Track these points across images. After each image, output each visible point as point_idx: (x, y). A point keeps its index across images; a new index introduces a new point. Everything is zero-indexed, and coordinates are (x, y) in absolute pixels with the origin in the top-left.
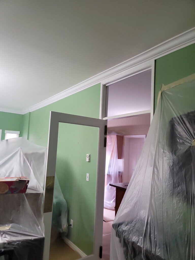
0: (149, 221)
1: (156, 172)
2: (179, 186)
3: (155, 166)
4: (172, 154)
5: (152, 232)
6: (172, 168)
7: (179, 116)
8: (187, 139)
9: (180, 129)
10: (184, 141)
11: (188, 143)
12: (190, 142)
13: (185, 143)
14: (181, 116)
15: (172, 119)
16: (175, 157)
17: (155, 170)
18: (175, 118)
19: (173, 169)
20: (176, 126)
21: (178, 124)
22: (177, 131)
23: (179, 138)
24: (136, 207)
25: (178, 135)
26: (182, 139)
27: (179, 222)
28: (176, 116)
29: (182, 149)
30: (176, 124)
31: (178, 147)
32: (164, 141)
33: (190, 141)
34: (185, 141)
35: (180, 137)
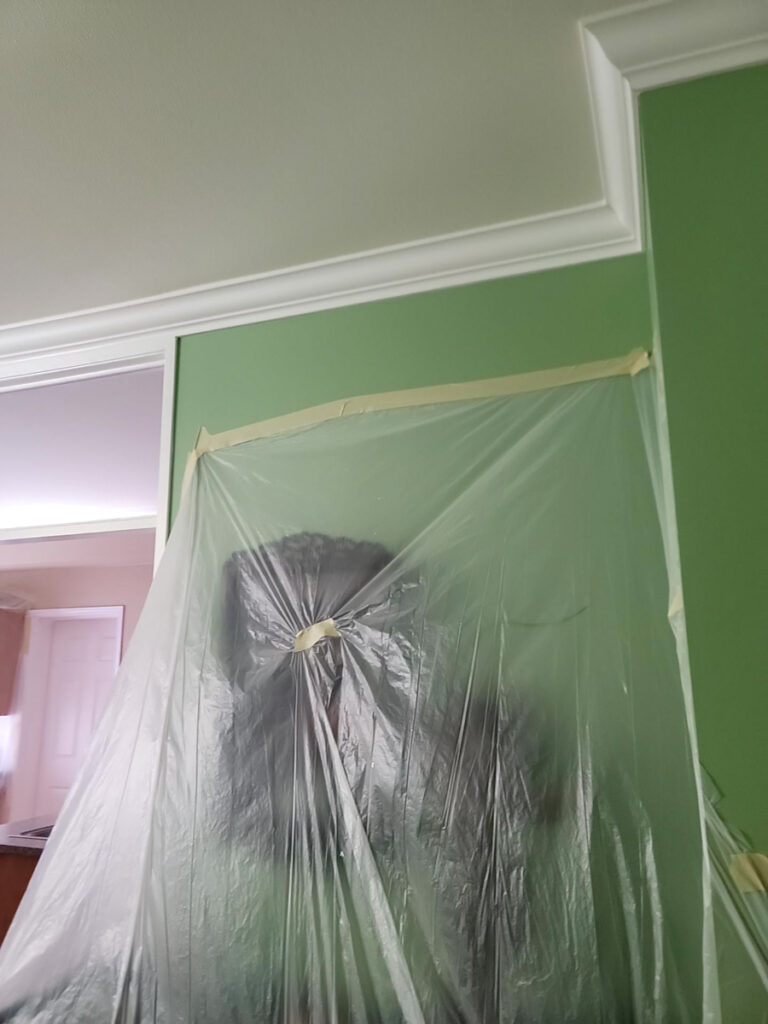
0: (135, 968)
1: (171, 761)
2: (250, 802)
3: (169, 734)
4: (232, 684)
5: (146, 1005)
6: (230, 736)
7: (256, 547)
8: (281, 627)
9: (256, 594)
10: (269, 636)
11: (284, 641)
12: (287, 638)
13: (273, 643)
14: (261, 547)
15: (234, 555)
16: (241, 695)
17: (170, 751)
18: (243, 553)
19: (234, 739)
20: (246, 584)
21: (251, 573)
22: (248, 598)
23: (255, 625)
24: (82, 921)
25: (253, 616)
26: (265, 630)
27: (246, 940)
28: (246, 547)
29: (264, 662)
30: (245, 575)
31: (251, 660)
32: (205, 637)
33: (290, 634)
34: (272, 633)
35: (258, 620)
